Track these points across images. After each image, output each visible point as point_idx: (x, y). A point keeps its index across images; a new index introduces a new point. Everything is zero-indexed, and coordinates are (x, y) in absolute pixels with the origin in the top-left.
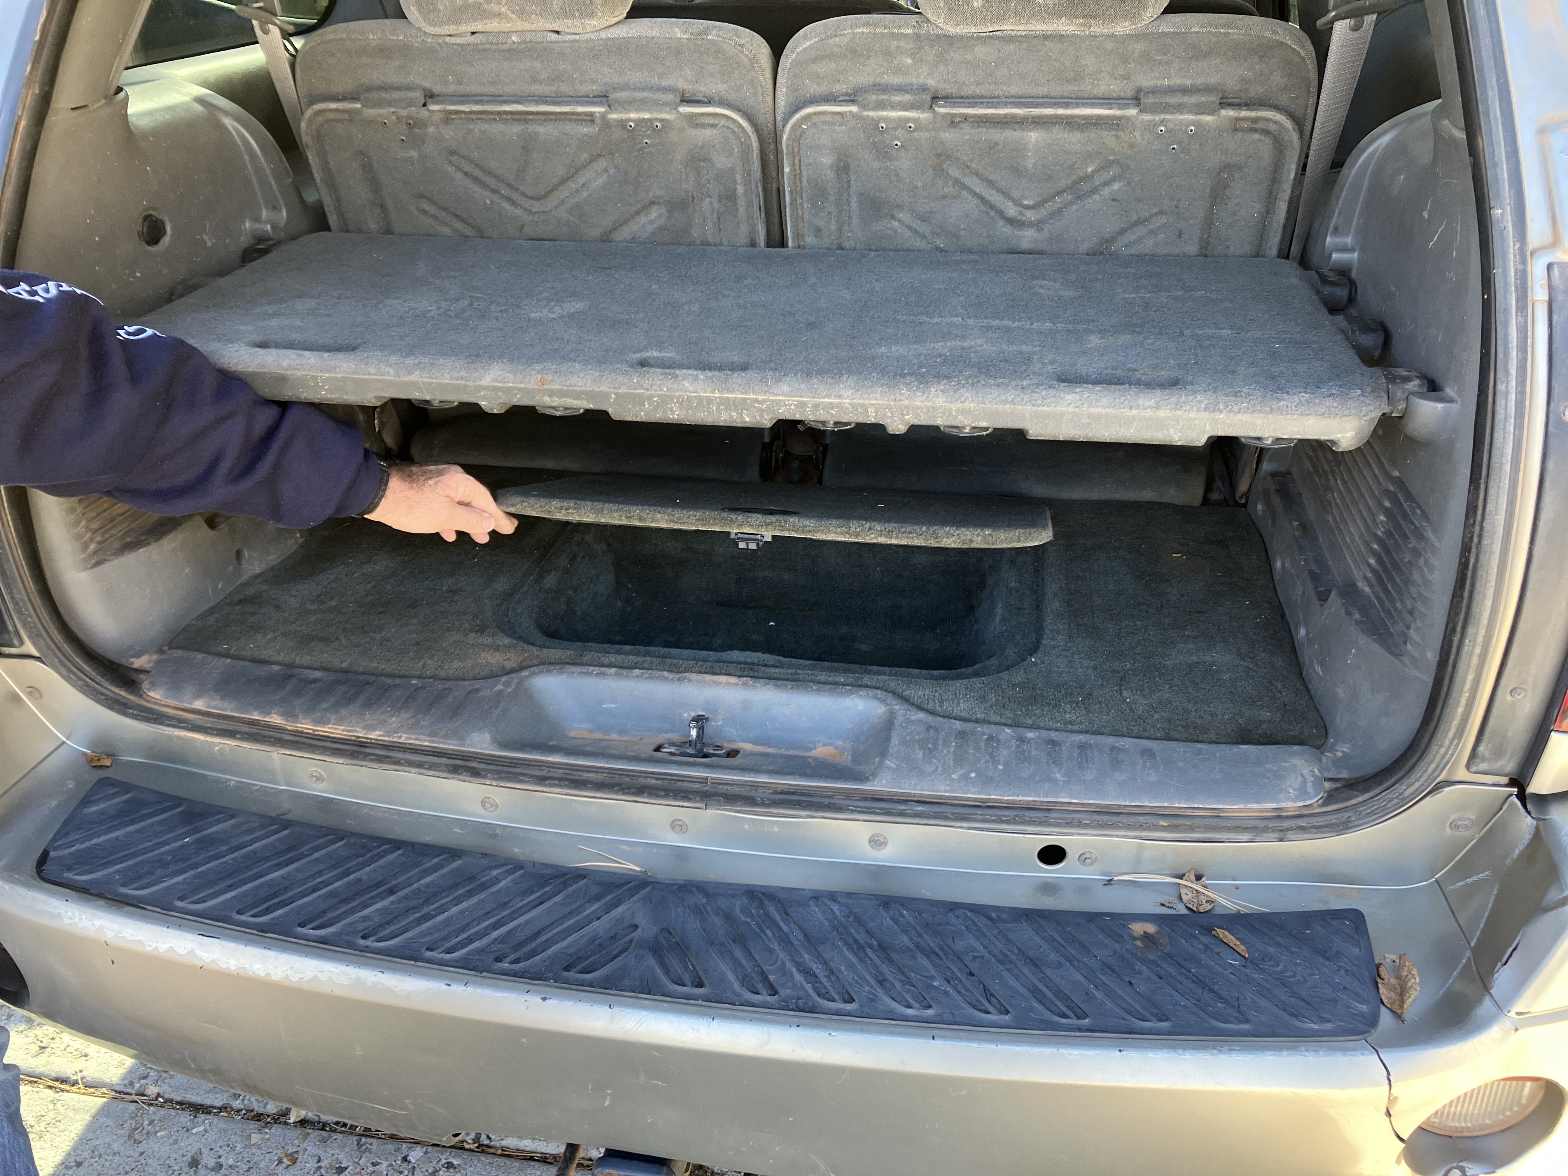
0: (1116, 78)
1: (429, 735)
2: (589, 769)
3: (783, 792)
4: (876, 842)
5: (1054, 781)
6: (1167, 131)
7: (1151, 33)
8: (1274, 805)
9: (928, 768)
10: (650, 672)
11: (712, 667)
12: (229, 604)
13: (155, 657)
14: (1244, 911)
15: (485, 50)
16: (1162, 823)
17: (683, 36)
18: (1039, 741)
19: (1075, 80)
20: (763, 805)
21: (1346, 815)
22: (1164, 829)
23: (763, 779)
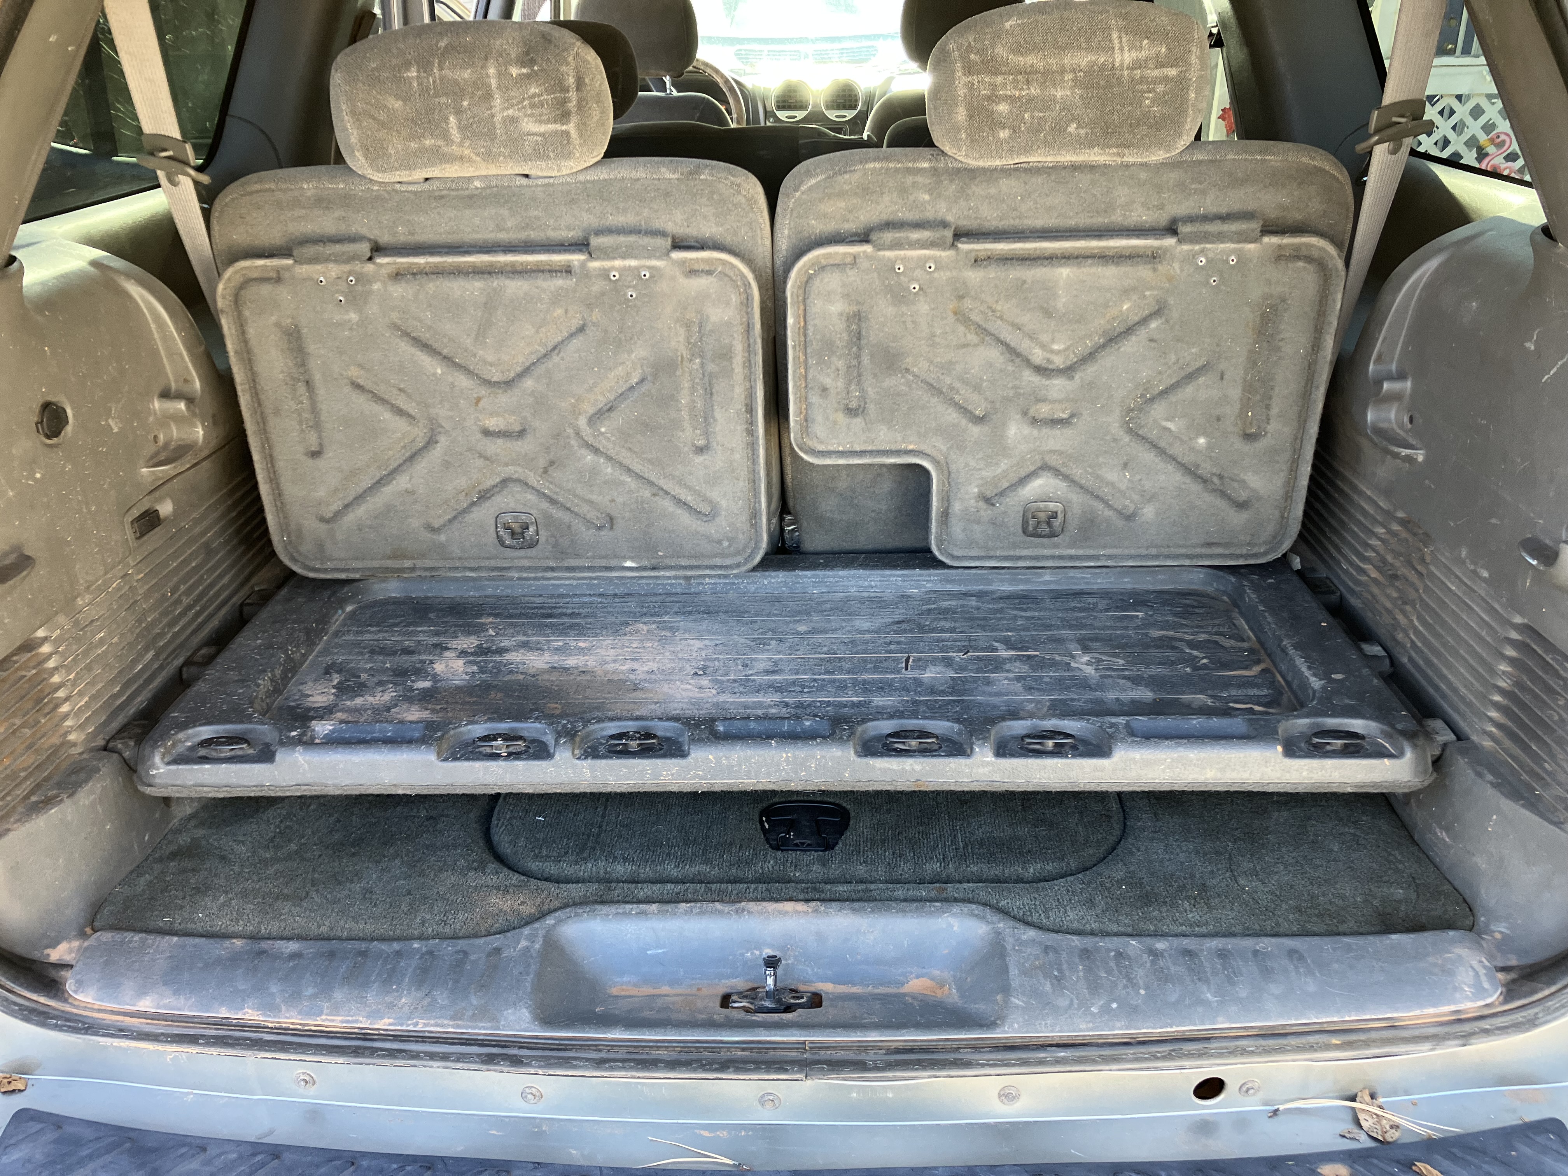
0: (1149, 209)
1: (453, 1018)
2: (658, 1045)
3: (898, 1051)
4: (1006, 1096)
5: (1205, 1003)
6: (1208, 262)
7: (1186, 161)
8: (1453, 1008)
9: (1063, 1002)
10: (699, 905)
11: (767, 890)
12: (161, 860)
13: (76, 944)
14: (1435, 1135)
15: (442, 197)
16: (1335, 1041)
17: (672, 176)
18: (1173, 952)
19: (1106, 211)
20: (876, 1069)
21: (1531, 1012)
22: (1337, 1047)
23: (873, 1037)
